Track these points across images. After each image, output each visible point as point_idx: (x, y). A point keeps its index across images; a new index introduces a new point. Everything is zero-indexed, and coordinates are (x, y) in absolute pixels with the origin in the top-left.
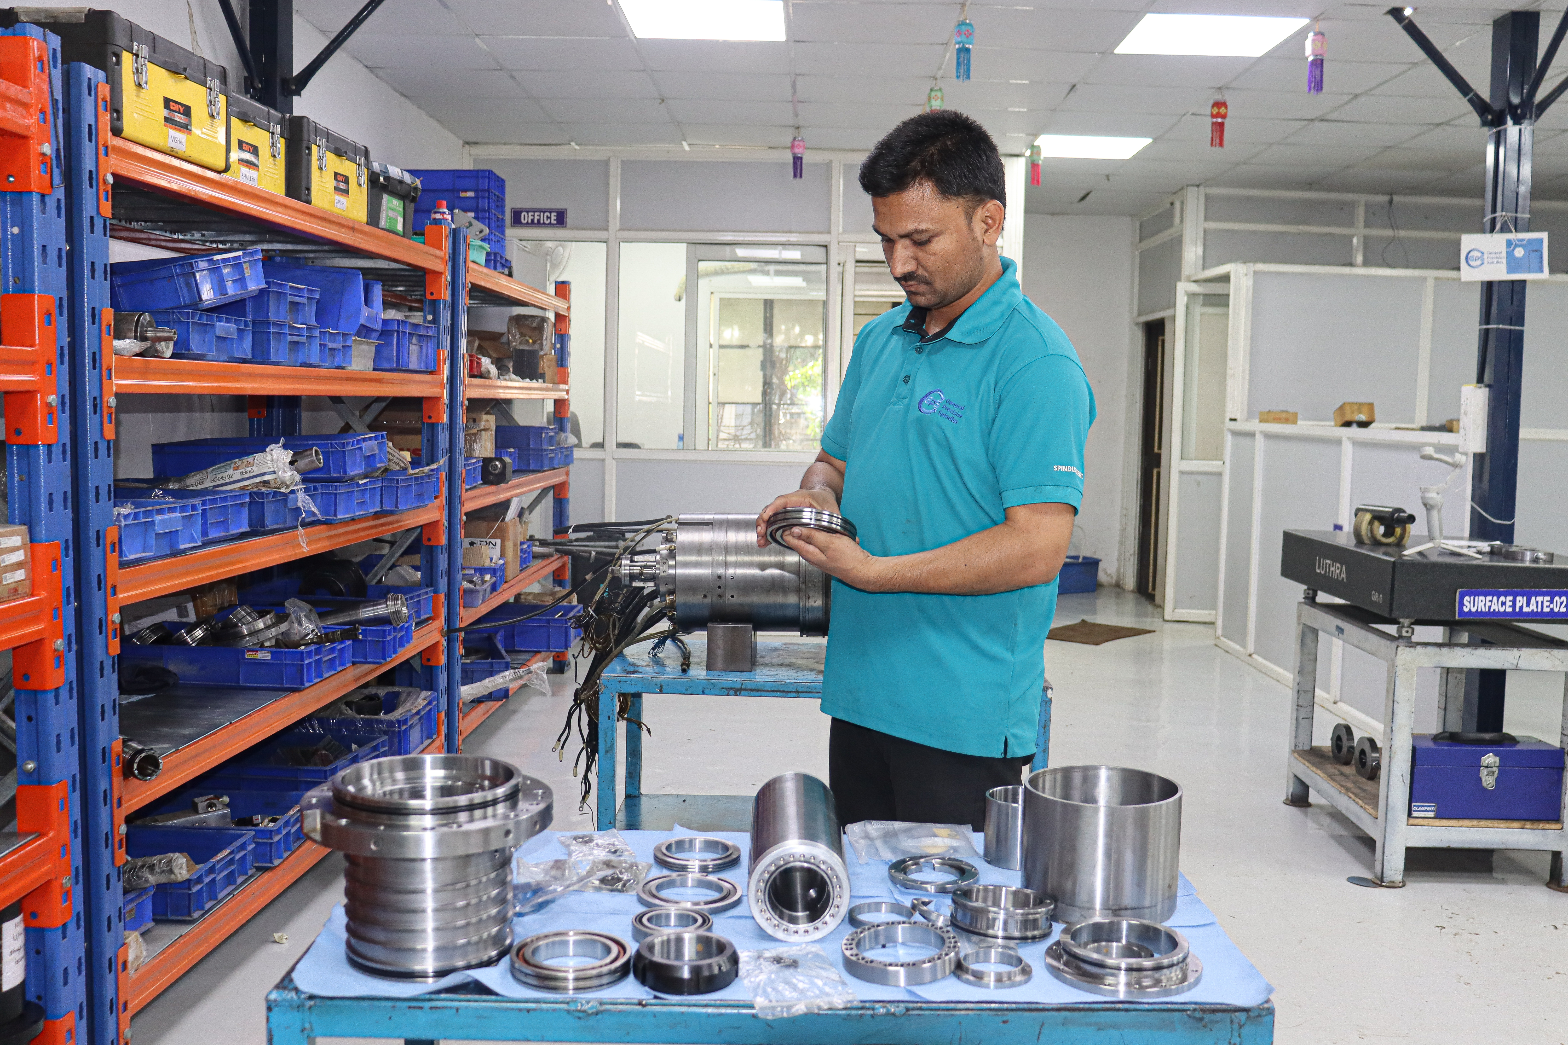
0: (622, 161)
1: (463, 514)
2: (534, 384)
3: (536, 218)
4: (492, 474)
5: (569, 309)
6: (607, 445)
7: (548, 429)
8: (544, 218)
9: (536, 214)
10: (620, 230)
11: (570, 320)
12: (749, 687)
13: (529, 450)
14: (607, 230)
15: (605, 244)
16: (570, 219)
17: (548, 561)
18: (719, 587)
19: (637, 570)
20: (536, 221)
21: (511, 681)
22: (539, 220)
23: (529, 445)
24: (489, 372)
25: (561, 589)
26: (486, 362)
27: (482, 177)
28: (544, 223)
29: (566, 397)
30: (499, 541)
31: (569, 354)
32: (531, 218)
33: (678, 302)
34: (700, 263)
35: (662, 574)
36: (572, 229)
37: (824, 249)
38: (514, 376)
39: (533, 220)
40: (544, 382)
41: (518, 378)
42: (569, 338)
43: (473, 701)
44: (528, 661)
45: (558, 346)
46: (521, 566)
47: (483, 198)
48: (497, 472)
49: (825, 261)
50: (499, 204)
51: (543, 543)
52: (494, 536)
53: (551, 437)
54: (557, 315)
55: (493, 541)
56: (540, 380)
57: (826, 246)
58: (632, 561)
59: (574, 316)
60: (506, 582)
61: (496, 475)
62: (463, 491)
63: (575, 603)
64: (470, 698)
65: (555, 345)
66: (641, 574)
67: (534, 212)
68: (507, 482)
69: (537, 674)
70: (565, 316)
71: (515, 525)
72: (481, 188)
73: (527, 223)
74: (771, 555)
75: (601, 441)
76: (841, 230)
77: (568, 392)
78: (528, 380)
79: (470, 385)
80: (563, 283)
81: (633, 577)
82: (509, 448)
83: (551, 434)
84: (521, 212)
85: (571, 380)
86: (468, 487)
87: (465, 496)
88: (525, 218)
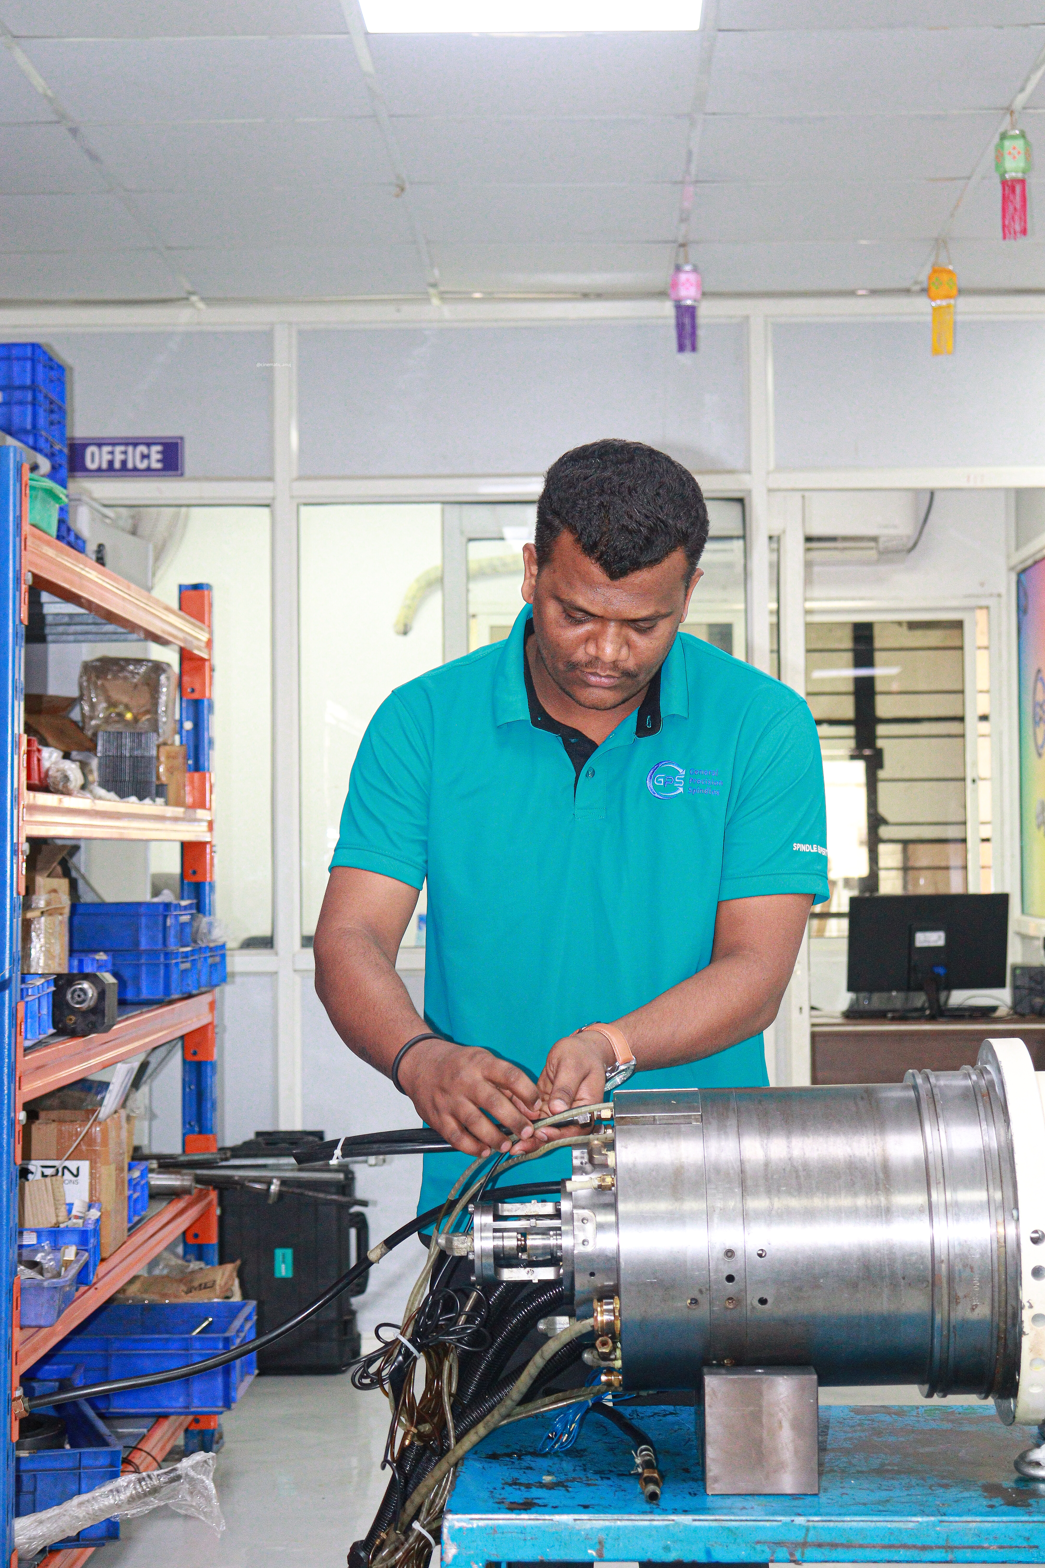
0: (300, 333)
1: (19, 1105)
2: (148, 807)
3: (119, 457)
4: (74, 1011)
5: (209, 644)
6: (281, 942)
7: (179, 906)
8: (134, 458)
9: (119, 449)
10: (300, 478)
11: (212, 670)
12: (826, 1538)
13: (139, 954)
14: (270, 479)
15: (266, 511)
16: (190, 457)
17: (181, 1204)
18: (730, 1278)
19: (511, 1242)
20: (117, 465)
21: (132, 1500)
22: (124, 463)
23: (137, 943)
24: (66, 778)
25: (202, 1265)
26: (50, 757)
27: (18, 359)
28: (135, 469)
29: (207, 838)
30: (84, 1166)
31: (211, 742)
32: (106, 457)
33: (402, 638)
34: (472, 545)
35: (579, 1249)
36: (195, 479)
37: (736, 508)
38: (102, 792)
39: (111, 463)
40: (167, 803)
41: (112, 795)
42: (211, 707)
43: (43, 1551)
44: (143, 1438)
45: (188, 725)
46: (129, 1220)
47: (21, 403)
48: (84, 1006)
49: (740, 532)
50: (55, 417)
51: (167, 1164)
52: (76, 1155)
53: (183, 925)
54: (185, 655)
55: (72, 1165)
56: (160, 801)
57: (741, 501)
58: (497, 1217)
59: (220, 659)
60: (103, 1260)
61: (84, 1013)
62: (20, 1051)
63: (237, 1298)
64: (38, 1545)
65: (181, 722)
66: (523, 1249)
67: (114, 445)
68: (108, 1029)
69: (191, 1481)
70: (203, 660)
71: (120, 1128)
72: (17, 382)
73: (99, 470)
74: (855, 1195)
75: (267, 933)
76: (772, 466)
77: (210, 825)
78: (133, 799)
79: (33, 808)
80: (197, 587)
81: (503, 1259)
82: (97, 951)
83: (185, 918)
84: (85, 446)
85: (215, 799)
86: (28, 1043)
87: (25, 1062)
88: (94, 458)
